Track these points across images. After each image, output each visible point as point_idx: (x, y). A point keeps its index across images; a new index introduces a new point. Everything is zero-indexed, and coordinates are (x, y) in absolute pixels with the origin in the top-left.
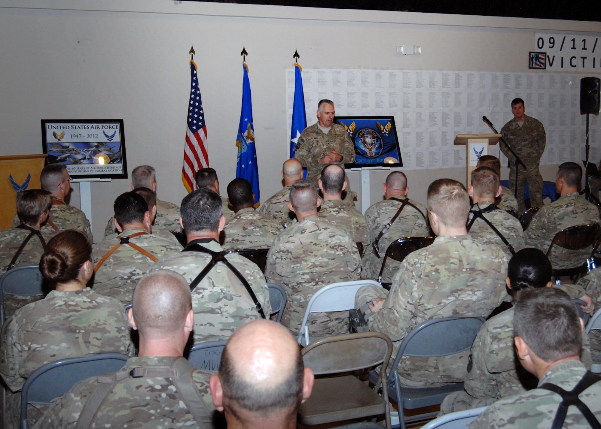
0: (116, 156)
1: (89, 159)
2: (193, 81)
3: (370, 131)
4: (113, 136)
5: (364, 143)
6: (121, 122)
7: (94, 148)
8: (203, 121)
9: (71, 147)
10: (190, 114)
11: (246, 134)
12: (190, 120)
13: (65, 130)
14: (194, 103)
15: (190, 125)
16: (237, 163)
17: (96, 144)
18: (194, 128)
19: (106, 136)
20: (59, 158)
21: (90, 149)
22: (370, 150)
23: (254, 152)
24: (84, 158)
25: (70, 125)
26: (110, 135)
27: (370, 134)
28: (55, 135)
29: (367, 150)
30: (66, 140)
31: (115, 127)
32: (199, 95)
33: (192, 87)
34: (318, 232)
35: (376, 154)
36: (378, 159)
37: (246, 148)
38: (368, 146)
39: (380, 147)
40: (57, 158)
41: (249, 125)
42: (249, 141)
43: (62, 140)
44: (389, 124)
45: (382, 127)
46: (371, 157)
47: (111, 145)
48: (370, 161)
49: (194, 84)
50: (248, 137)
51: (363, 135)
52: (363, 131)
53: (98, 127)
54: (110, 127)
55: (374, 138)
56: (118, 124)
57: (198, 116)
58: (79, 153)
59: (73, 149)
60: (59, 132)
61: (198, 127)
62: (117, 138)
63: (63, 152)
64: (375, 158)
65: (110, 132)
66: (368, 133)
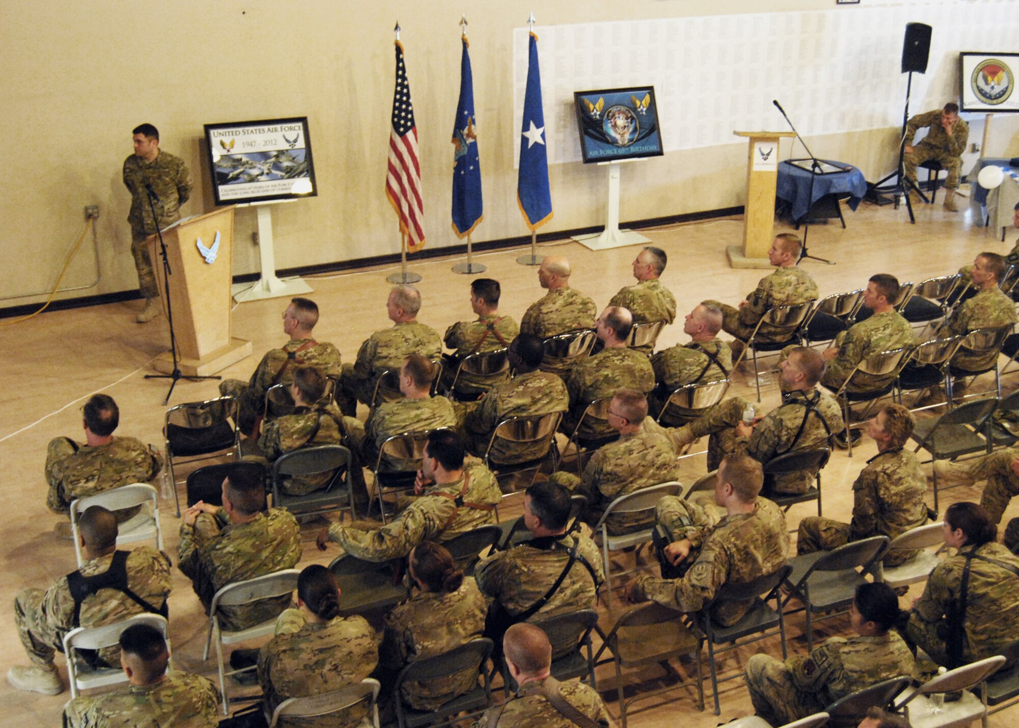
0: (301, 168)
1: (268, 174)
2: (398, 68)
3: (623, 109)
4: (295, 141)
5: (615, 126)
6: (303, 120)
7: (273, 159)
8: (412, 120)
9: (244, 159)
10: (396, 112)
11: (466, 131)
12: (396, 120)
13: (235, 137)
14: (401, 97)
15: (396, 126)
16: (455, 168)
17: (275, 153)
18: (402, 129)
19: (287, 141)
20: (231, 175)
21: (269, 161)
22: (622, 135)
23: (476, 154)
24: (262, 174)
25: (240, 129)
26: (292, 139)
27: (623, 113)
28: (222, 144)
29: (618, 137)
30: (238, 151)
31: (297, 128)
32: (407, 87)
33: (398, 76)
34: (645, 452)
35: (631, 140)
36: (632, 148)
37: (466, 149)
38: (620, 131)
39: (635, 130)
40: (228, 175)
41: (470, 119)
42: (470, 141)
43: (233, 151)
44: (648, 97)
45: (638, 103)
46: (624, 146)
47: (294, 154)
48: (622, 151)
49: (400, 72)
50: (469, 135)
51: (614, 115)
52: (614, 109)
53: (276, 130)
54: (291, 129)
55: (627, 118)
56: (300, 124)
57: (407, 115)
58: (255, 167)
59: (247, 162)
60: (227, 140)
61: (407, 129)
62: (301, 144)
63: (235, 168)
64: (629, 146)
65: (291, 136)
66: (620, 112)
